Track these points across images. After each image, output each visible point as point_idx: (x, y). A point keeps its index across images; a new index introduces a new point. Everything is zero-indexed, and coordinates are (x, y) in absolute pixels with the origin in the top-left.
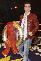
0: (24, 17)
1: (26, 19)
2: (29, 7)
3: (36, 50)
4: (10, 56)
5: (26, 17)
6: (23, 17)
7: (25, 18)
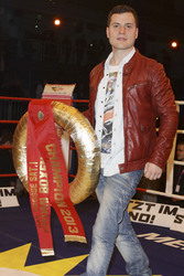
0: (106, 72)
1: (115, 80)
2: (128, 26)
3: (144, 218)
4: (30, 245)
5: (116, 73)
6: (101, 75)
7: (113, 77)
